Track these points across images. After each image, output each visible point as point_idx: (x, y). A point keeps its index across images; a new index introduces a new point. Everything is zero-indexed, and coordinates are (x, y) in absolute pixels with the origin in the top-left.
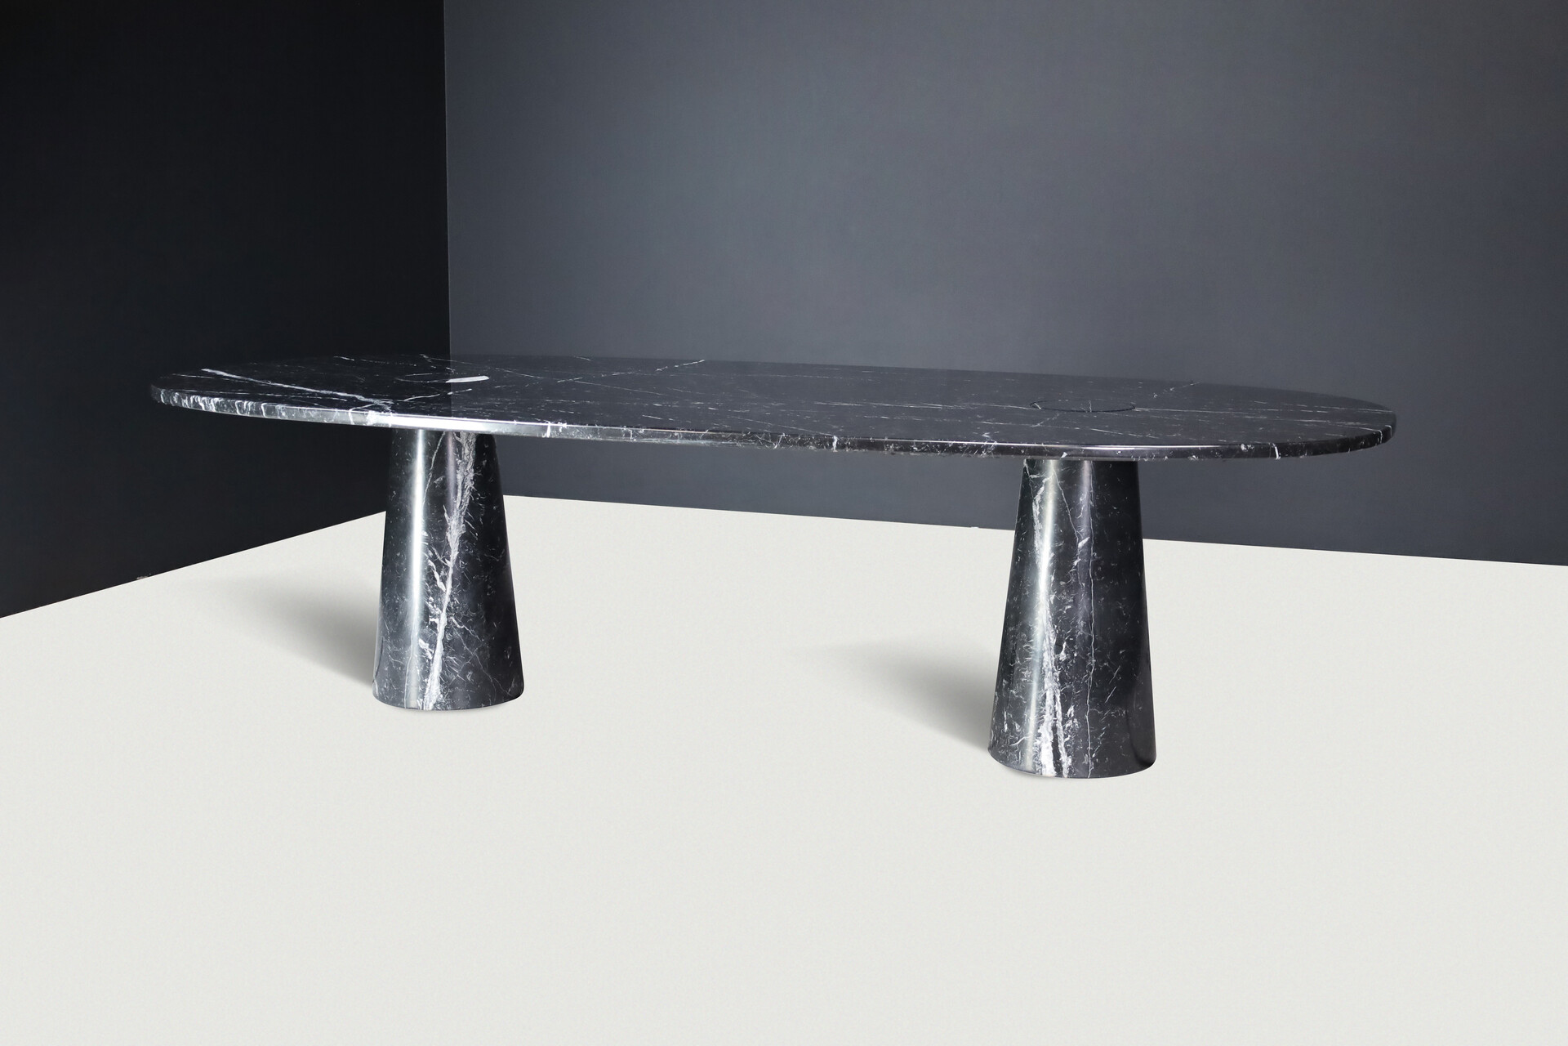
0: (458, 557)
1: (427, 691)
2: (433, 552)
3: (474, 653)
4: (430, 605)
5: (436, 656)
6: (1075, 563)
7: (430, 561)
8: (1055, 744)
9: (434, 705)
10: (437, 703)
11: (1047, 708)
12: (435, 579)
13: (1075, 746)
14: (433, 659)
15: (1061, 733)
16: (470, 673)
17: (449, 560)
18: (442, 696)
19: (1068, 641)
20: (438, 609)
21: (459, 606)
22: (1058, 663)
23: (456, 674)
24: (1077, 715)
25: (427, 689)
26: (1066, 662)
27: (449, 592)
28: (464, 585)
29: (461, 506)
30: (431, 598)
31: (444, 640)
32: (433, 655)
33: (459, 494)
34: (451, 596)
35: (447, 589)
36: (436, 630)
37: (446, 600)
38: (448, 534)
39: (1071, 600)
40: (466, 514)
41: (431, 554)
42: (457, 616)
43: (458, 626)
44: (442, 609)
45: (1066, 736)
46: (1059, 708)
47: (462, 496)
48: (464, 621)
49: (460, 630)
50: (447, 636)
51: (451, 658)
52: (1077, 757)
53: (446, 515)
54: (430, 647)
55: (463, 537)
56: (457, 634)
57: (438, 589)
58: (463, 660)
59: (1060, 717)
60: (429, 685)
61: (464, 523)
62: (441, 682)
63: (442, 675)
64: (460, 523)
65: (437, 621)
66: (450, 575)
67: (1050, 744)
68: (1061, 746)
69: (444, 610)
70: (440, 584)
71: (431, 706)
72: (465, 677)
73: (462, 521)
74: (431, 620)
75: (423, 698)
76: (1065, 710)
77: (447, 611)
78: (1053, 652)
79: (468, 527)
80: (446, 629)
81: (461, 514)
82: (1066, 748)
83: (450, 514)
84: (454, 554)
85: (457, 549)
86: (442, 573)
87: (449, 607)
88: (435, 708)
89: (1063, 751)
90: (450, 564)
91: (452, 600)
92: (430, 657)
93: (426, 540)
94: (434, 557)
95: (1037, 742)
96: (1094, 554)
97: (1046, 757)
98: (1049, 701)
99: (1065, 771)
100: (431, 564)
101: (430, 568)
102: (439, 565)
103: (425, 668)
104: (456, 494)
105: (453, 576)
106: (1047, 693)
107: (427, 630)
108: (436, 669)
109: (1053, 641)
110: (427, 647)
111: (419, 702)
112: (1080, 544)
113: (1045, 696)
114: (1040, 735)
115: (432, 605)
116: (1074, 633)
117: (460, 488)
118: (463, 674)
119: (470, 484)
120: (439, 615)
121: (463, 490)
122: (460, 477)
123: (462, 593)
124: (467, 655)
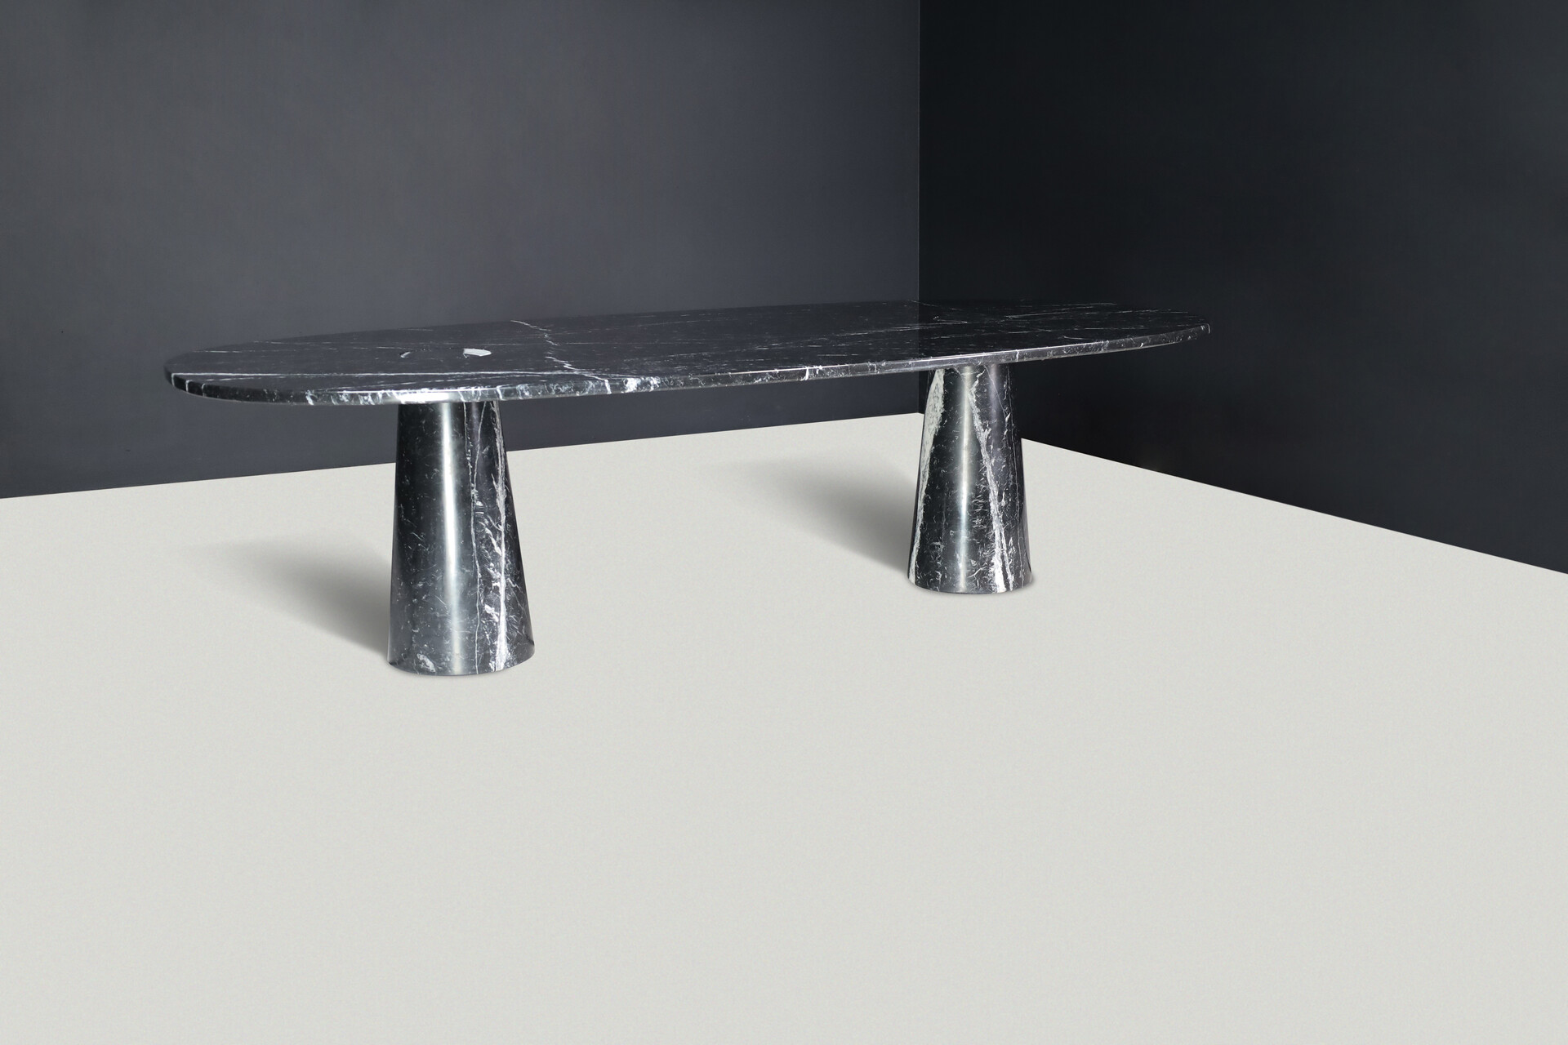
0: (505, 521)
1: (497, 653)
2: (489, 520)
3: (523, 609)
4: (491, 571)
5: (502, 618)
6: (1005, 433)
7: (487, 529)
8: (1004, 568)
9: (505, 664)
10: (508, 661)
11: (996, 543)
12: (493, 545)
13: (1015, 566)
14: (500, 621)
15: (1006, 559)
17: (501, 525)
18: (509, 654)
19: (1006, 491)
20: (498, 573)
21: (512, 566)
22: (1001, 509)
23: (516, 631)
24: (1015, 543)
25: (498, 651)
26: (1006, 506)
27: (504, 555)
29: (501, 472)
30: (492, 564)
31: (506, 601)
32: (499, 617)
33: (500, 462)
34: (506, 559)
35: (502, 552)
36: (498, 593)
37: (503, 562)
38: (497, 500)
40: (505, 479)
41: (487, 522)
42: (512, 576)
43: (514, 586)
45: (1009, 561)
46: (1004, 541)
48: (516, 580)
49: (515, 589)
50: (508, 597)
51: (513, 617)
52: (1016, 574)
53: (494, 483)
54: (496, 611)
55: (506, 502)
56: (513, 593)
57: (496, 554)
58: (519, 617)
59: (1005, 548)
60: (498, 646)
62: (508, 641)
63: (508, 634)
64: (503, 489)
65: (498, 584)
66: (503, 539)
67: (1000, 569)
68: (1008, 568)
69: (503, 573)
70: (497, 549)
71: (502, 666)
72: (521, 632)
73: (503, 486)
74: (494, 585)
75: (495, 660)
76: (1007, 542)
77: (505, 574)
78: (997, 501)
79: (507, 491)
80: (507, 590)
81: (502, 479)
82: (1011, 569)
83: (497, 482)
84: (503, 518)
85: (504, 514)
86: (498, 538)
87: (505, 569)
88: (506, 667)
89: (1009, 572)
90: (502, 528)
91: (507, 562)
92: (497, 620)
93: (481, 510)
94: (490, 524)
95: (992, 569)
96: (1013, 425)
97: (999, 580)
98: (997, 538)
99: (1011, 586)
100: (488, 531)
101: (487, 535)
102: (495, 532)
103: (493, 631)
104: (498, 462)
105: (505, 540)
106: (996, 532)
107: (491, 595)
108: (502, 630)
109: (997, 493)
110: (493, 611)
111: (491, 665)
112: (1007, 419)
113: (994, 535)
114: (993, 564)
115: (493, 570)
116: (1008, 485)
117: (499, 455)
118: (521, 629)
119: (503, 451)
120: (499, 579)
121: (501, 457)
122: (498, 445)
123: (512, 554)
124: (520, 611)
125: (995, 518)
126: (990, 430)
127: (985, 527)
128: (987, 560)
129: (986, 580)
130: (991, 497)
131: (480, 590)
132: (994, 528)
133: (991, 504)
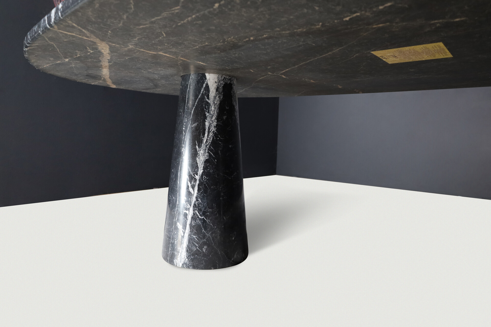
0: (202, 173)
3: (208, 235)
5: (185, 234)
9: (183, 264)
14: (184, 236)
16: (205, 247)
17: (197, 175)
18: (187, 259)
20: (188, 205)
21: (201, 204)
23: (196, 247)
25: (180, 254)
27: (195, 195)
28: (205, 192)
29: (206, 142)
31: (191, 225)
33: (206, 135)
34: (197, 198)
35: (194, 193)
36: (188, 219)
37: (194, 199)
38: (198, 161)
40: (210, 147)
42: (200, 210)
43: (200, 217)
44: (190, 205)
47: (208, 136)
48: (204, 214)
49: (200, 219)
50: (193, 222)
51: (194, 236)
53: (197, 147)
54: (183, 228)
55: (206, 162)
56: (199, 222)
58: (201, 239)
60: (181, 251)
61: (208, 152)
62: (187, 251)
63: (188, 246)
64: (205, 152)
65: (188, 212)
66: (197, 184)
70: (191, 189)
72: (202, 250)
73: (207, 151)
74: (185, 211)
75: (177, 259)
77: (193, 207)
79: (210, 155)
80: (192, 218)
81: (206, 146)
83: (200, 147)
84: (200, 172)
85: (202, 168)
86: (193, 183)
87: (195, 205)
88: (183, 267)
90: (197, 177)
91: (197, 200)
104: (204, 134)
105: (199, 185)
108: (185, 242)
111: (175, 261)
115: (186, 202)
117: (207, 130)
118: (201, 247)
119: (213, 129)
120: (189, 209)
121: (209, 132)
122: (207, 124)
123: (204, 196)
124: (204, 236)
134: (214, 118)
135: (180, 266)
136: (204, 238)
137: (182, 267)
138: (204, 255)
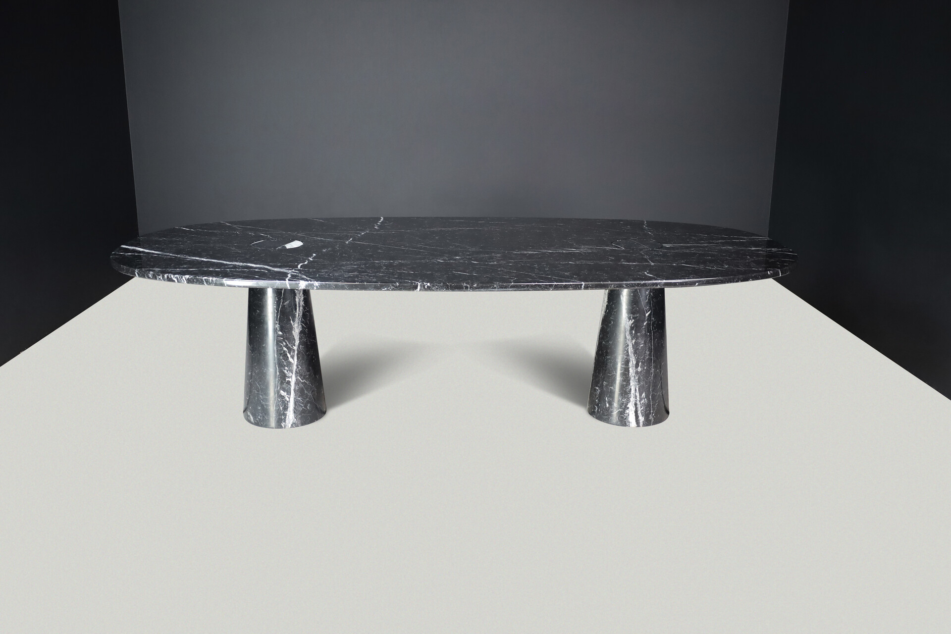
0: (299, 343)
1: (287, 418)
2: (286, 343)
3: (310, 394)
4: (286, 372)
5: (291, 398)
6: (645, 324)
7: (284, 348)
8: (636, 412)
9: (292, 425)
10: (293, 423)
11: (632, 395)
12: (288, 357)
13: (645, 412)
15: (639, 406)
16: (309, 405)
17: (294, 346)
18: (295, 419)
19: (642, 362)
20: (290, 373)
21: (301, 370)
22: (637, 373)
23: (302, 407)
24: (647, 396)
25: (287, 417)
26: (641, 372)
27: (295, 363)
28: (303, 359)
29: (299, 316)
30: (286, 368)
31: (295, 390)
32: (289, 398)
33: (298, 309)
34: (297, 365)
35: (294, 361)
36: (290, 385)
37: (295, 367)
38: (293, 332)
39: (643, 342)
40: (302, 319)
41: (285, 344)
42: (300, 376)
43: (302, 381)
44: (292, 373)
45: (641, 407)
46: (638, 394)
49: (302, 383)
50: (296, 387)
51: (299, 398)
52: (647, 416)
53: (292, 322)
55: (301, 333)
56: (301, 385)
57: (290, 362)
58: (305, 399)
59: (638, 398)
60: (288, 414)
61: (301, 325)
62: (295, 412)
63: (295, 408)
64: (299, 325)
65: (290, 380)
67: (634, 412)
68: (639, 412)
69: (294, 373)
70: (291, 360)
71: (290, 426)
72: (306, 408)
74: (287, 379)
75: (285, 422)
76: (640, 395)
78: (634, 368)
79: (303, 327)
80: (295, 383)
82: (642, 413)
83: (294, 321)
84: (297, 342)
85: (298, 339)
86: (292, 353)
87: (296, 372)
89: (640, 415)
90: (295, 348)
91: (298, 368)
92: (288, 400)
93: (281, 336)
94: (287, 345)
95: (627, 411)
96: (653, 319)
97: (632, 418)
98: (633, 391)
99: (641, 424)
100: (285, 349)
101: (284, 351)
102: (290, 350)
103: (285, 406)
104: (296, 309)
105: (297, 354)
106: (632, 388)
107: (285, 385)
108: (291, 406)
109: (635, 363)
110: (286, 395)
111: (283, 424)
112: (647, 315)
113: (631, 389)
114: (628, 408)
115: (287, 371)
116: (644, 358)
117: (298, 305)
118: (306, 406)
119: (302, 303)
120: (291, 376)
121: (299, 307)
122: (297, 300)
123: (302, 363)
124: (307, 396)
125: (632, 378)
126: (633, 320)
127: (625, 383)
128: (624, 405)
129: (623, 418)
130: (630, 364)
131: (278, 382)
132: (631, 384)
133: (630, 369)
134: (301, 293)
135: (290, 427)
136: (307, 398)
137: (291, 427)
138: (309, 412)
